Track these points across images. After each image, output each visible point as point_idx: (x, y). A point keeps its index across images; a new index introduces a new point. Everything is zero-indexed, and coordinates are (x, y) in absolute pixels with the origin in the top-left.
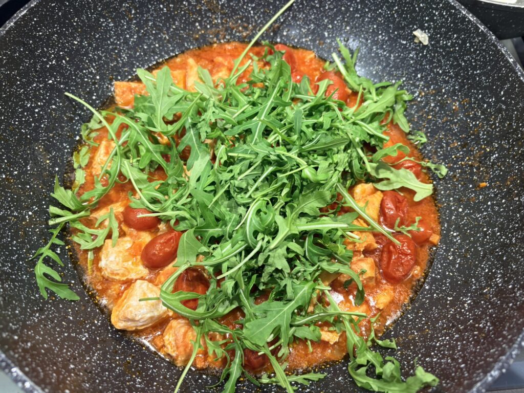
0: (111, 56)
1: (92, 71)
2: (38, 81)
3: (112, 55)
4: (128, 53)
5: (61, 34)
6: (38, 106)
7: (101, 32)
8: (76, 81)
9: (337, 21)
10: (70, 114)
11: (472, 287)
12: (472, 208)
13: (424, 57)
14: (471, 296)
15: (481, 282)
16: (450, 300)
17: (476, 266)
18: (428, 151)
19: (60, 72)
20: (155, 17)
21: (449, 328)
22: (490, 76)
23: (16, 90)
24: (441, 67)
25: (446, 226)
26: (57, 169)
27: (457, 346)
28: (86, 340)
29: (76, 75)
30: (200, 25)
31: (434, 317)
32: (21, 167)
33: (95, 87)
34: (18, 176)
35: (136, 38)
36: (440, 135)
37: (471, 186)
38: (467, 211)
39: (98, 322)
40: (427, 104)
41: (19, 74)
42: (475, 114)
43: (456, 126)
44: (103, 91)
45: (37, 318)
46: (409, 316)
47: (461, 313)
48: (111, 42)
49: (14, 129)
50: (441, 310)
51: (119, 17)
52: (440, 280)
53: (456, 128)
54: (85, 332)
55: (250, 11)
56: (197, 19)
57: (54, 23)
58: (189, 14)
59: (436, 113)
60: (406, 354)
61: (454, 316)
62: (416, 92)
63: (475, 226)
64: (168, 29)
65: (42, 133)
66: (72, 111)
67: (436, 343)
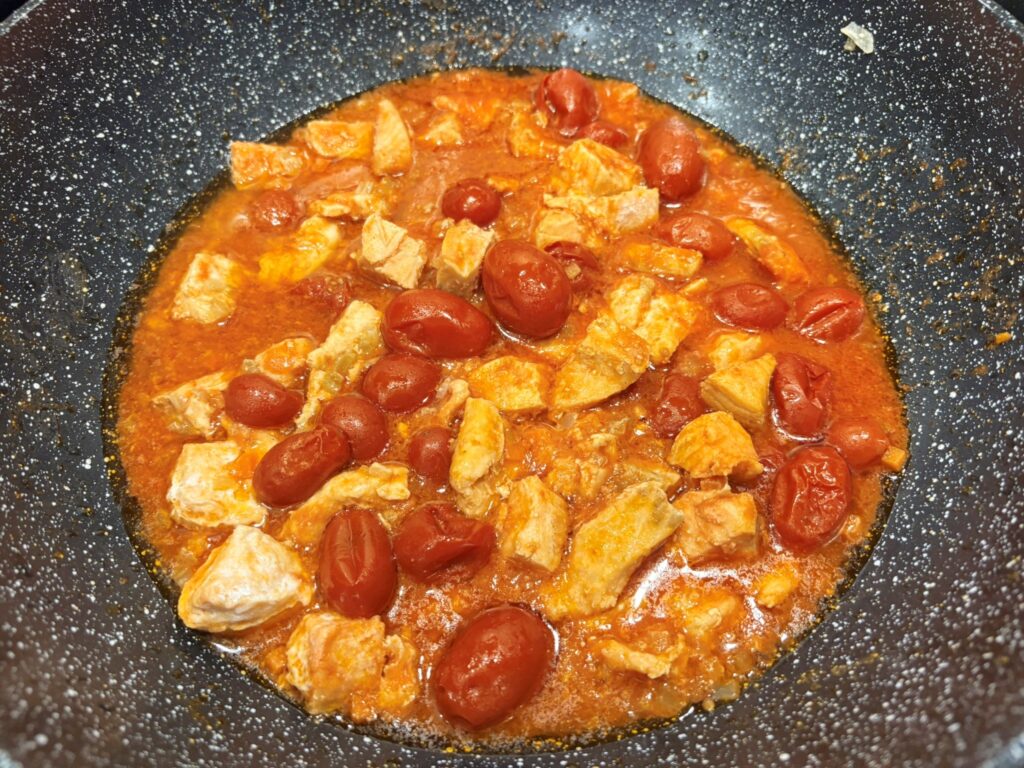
0: (227, 92)
1: (187, 120)
2: (74, 133)
3: (229, 90)
4: (260, 89)
5: (125, 45)
6: (72, 182)
7: (207, 45)
8: (153, 138)
9: (683, 19)
10: (139, 201)
11: (979, 557)
12: (979, 389)
13: (868, 78)
14: (978, 578)
15: (1000, 546)
16: (930, 590)
17: (991, 513)
18: (879, 275)
19: (121, 120)
20: (316, 19)
21: (926, 649)
22: (1009, 104)
23: (29, 145)
24: (902, 96)
25: (920, 430)
26: (103, 306)
27: (943, 685)
28: (119, 644)
29: (154, 127)
30: (407, 35)
31: (893, 626)
32: (27, 296)
33: (192, 153)
34: (20, 313)
35: (279, 60)
36: (904, 240)
37: (976, 342)
38: (969, 396)
39: (151, 612)
40: (876, 176)
41: (35, 116)
42: (980, 189)
43: (938, 218)
44: (207, 161)
45: (17, 589)
46: (835, 624)
47: (953, 616)
48: (226, 65)
49: (19, 221)
50: (909, 610)
51: (245, 17)
52: (909, 546)
53: (938, 223)
54: (118, 629)
55: (505, 6)
56: (400, 23)
57: (112, 20)
58: (383, 13)
59: (896, 196)
60: (826, 706)
61: (937, 623)
62: (850, 155)
63: (987, 427)
64: (342, 43)
65: (77, 234)
66: (144, 195)
67: (895, 682)
